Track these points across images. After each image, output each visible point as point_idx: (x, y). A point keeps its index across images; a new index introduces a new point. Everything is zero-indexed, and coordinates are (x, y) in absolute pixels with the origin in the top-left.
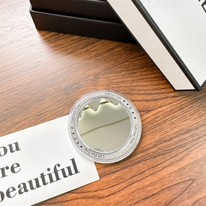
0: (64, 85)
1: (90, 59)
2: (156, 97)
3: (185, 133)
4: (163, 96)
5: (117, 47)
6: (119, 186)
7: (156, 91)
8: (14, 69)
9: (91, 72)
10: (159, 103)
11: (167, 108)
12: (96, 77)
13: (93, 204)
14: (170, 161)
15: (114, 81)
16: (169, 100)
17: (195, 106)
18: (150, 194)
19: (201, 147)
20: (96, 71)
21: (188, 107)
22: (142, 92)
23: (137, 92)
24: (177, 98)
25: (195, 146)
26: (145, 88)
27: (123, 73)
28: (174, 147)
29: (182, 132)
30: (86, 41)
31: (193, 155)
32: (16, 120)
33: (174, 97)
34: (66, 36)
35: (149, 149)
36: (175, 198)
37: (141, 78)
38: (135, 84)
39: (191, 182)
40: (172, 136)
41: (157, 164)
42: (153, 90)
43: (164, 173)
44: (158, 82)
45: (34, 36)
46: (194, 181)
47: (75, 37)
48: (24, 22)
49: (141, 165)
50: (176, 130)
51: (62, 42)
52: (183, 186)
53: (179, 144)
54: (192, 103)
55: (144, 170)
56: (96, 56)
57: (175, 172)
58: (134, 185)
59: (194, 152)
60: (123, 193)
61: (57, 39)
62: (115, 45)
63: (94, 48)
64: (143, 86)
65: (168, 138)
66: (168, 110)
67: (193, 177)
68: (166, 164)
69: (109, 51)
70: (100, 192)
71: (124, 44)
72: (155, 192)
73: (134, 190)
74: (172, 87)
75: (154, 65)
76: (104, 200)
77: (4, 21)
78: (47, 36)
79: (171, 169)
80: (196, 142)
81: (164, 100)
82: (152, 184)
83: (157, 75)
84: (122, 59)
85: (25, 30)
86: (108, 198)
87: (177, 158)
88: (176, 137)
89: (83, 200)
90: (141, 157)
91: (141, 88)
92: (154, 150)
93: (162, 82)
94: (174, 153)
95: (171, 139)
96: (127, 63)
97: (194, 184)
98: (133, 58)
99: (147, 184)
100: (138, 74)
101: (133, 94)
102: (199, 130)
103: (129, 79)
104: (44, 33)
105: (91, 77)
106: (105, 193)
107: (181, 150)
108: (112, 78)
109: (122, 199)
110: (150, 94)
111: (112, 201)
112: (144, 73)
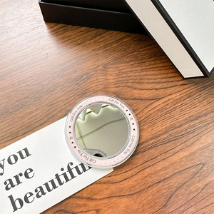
0: (75, 75)
1: (99, 49)
2: (165, 85)
3: (194, 120)
4: (172, 84)
5: (125, 37)
6: (132, 171)
7: (165, 80)
8: (24, 61)
9: (100, 62)
10: (169, 91)
11: (177, 96)
12: (105, 67)
13: (107, 189)
14: (180, 147)
15: (124, 71)
16: (178, 89)
17: (204, 93)
18: (162, 178)
19: (211, 133)
20: (105, 61)
21: (197, 94)
22: (152, 81)
23: (147, 81)
24: (186, 86)
25: (205, 132)
26: (154, 77)
27: (132, 63)
28: (184, 133)
29: (192, 118)
30: (94, 32)
31: (202, 140)
32: (28, 111)
33: (182, 85)
34: (74, 27)
35: (160, 135)
36: (187, 182)
37: (150, 67)
38: (144, 73)
39: (201, 166)
40: (182, 123)
41: (168, 149)
42: (162, 78)
43: (175, 158)
44: (167, 71)
45: (43, 28)
46: (204, 164)
47: (83, 29)
48: (32, 14)
49: (152, 151)
50: (186, 117)
51: (70, 33)
52: (194, 170)
53: (189, 130)
54: (201, 91)
55: (156, 155)
56: (105, 46)
57: (185, 156)
58: (147, 170)
59: (204, 137)
60: (136, 178)
61: (65, 31)
62: (124, 35)
63: (103, 39)
64: (152, 75)
65: (178, 125)
66: (178, 97)
67: (203, 161)
68: (177, 149)
69: (117, 41)
70: (113, 177)
71: (132, 34)
72: (167, 176)
73: (146, 175)
74: (181, 75)
75: (163, 54)
76: (118, 185)
77: (12, 13)
78: (55, 28)
79: (182, 154)
80: (205, 128)
81: (173, 89)
82: (164, 169)
83: (165, 64)
84: (131, 49)
85: (33, 22)
86: (121, 183)
87: (188, 143)
88: (185, 124)
89: (97, 186)
90: (152, 143)
91: (150, 77)
92: (165, 136)
93: (170, 71)
94: (184, 139)
95: (181, 126)
96: (135, 53)
97: (205, 168)
98: (141, 48)
99: (159, 168)
100: (147, 64)
101: (143, 83)
102: (208, 116)
103: (139, 68)
104: (53, 24)
105: (101, 68)
106: (118, 178)
107: (191, 136)
108: (121, 68)
109: (135, 183)
110: (159, 83)
111: (125, 185)
112: (152, 63)
